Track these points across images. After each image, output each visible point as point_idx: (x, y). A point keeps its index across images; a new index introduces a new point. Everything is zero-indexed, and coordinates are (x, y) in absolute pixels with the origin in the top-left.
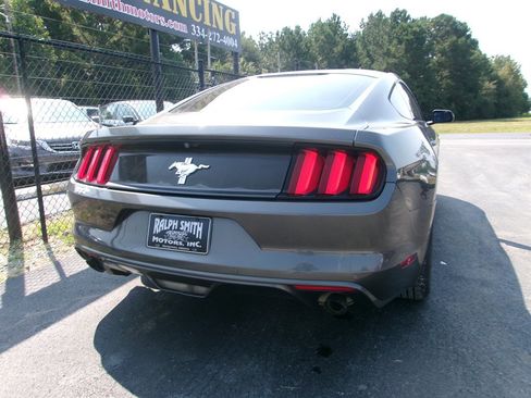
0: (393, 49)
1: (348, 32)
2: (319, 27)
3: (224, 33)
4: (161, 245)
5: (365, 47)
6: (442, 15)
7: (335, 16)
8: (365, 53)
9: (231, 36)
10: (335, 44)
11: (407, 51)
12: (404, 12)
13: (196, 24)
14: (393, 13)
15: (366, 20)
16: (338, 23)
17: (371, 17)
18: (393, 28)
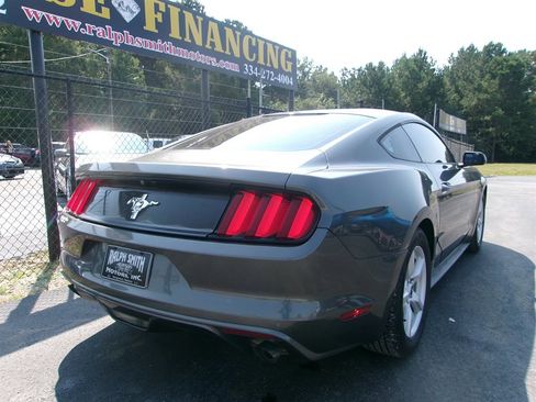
0: (485, 84)
1: (435, 67)
2: (403, 63)
3: (280, 71)
4: (112, 275)
5: (453, 82)
7: (421, 51)
8: (453, 89)
9: (286, 74)
10: (420, 80)
11: (501, 86)
12: (499, 45)
13: (249, 63)
14: (486, 47)
15: (456, 55)
16: (425, 58)
17: (462, 51)
18: (486, 62)
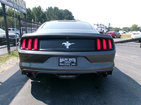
0: (55, 17)
1: (43, 11)
2: (35, 9)
3: (22, 8)
5: (48, 15)
6: (66, 10)
7: (39, 6)
8: (48, 17)
9: (24, 9)
10: (40, 14)
11: (58, 17)
12: (57, 8)
13: (15, 4)
14: (54, 8)
15: (48, 9)
16: (41, 8)
17: (49, 8)
18: (55, 11)
